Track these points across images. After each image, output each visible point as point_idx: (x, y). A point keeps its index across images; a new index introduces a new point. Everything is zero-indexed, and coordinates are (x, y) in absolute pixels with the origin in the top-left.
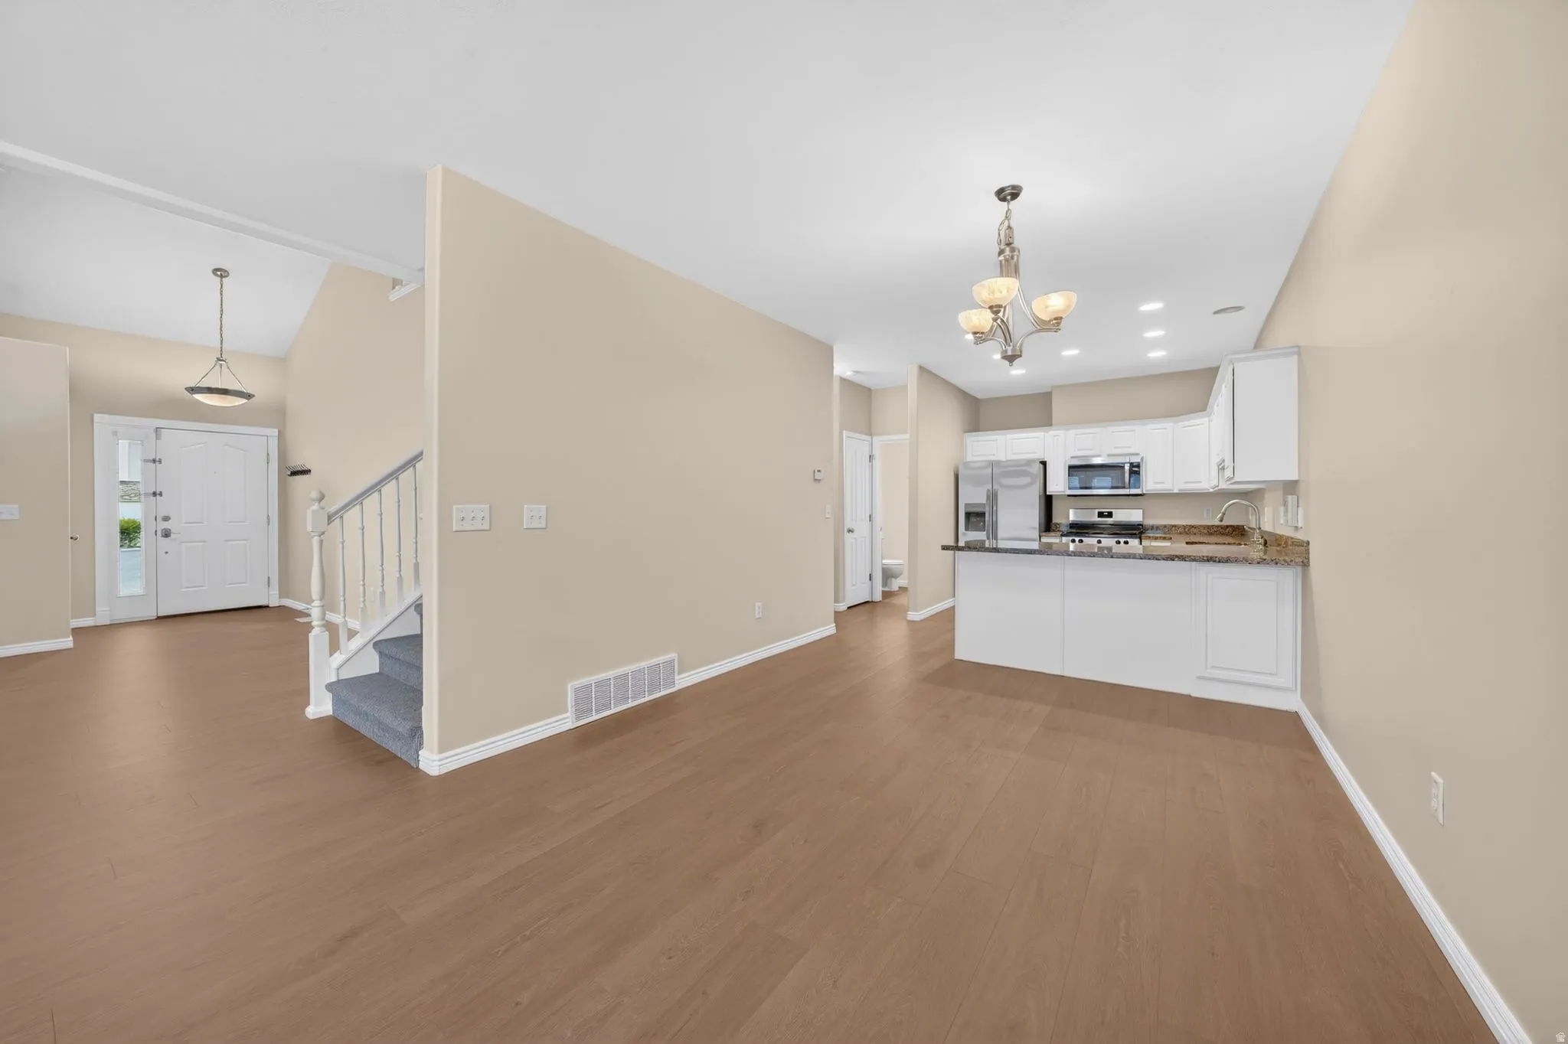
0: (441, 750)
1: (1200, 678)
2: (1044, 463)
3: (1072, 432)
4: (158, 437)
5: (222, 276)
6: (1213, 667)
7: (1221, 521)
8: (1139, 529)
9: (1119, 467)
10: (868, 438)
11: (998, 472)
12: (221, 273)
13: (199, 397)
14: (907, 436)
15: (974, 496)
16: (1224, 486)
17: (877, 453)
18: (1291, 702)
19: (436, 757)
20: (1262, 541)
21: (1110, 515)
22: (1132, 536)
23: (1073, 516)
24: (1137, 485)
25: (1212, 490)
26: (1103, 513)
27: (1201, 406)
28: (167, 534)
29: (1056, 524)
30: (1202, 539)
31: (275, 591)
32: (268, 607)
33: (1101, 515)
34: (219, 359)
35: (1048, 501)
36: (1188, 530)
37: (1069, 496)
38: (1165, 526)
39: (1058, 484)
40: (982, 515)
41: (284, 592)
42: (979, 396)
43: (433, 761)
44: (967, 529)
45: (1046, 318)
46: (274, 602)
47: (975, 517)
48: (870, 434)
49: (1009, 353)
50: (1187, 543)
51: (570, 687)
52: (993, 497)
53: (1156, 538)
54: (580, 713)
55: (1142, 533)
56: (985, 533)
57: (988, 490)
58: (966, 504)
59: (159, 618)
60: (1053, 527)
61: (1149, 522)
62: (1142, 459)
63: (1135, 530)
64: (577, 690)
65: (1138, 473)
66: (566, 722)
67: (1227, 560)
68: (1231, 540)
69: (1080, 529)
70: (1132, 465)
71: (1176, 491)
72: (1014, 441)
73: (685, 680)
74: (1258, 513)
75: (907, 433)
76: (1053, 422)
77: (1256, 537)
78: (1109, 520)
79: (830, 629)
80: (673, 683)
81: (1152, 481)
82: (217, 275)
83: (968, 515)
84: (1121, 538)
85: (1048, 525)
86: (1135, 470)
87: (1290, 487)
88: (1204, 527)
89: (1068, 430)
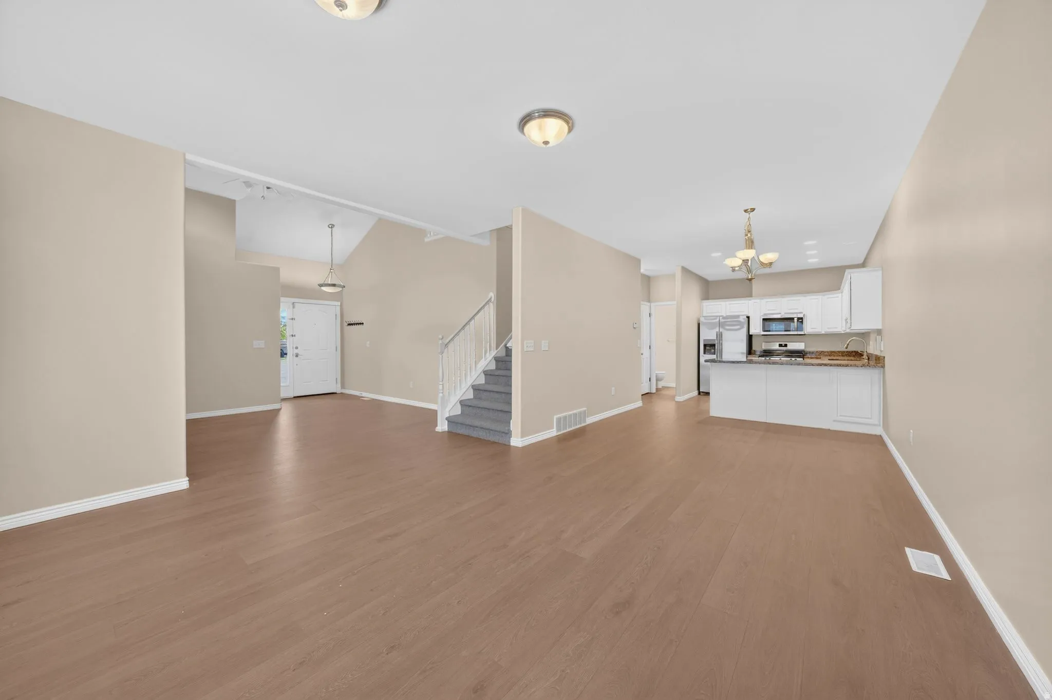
0: (522, 437)
1: (834, 421)
2: (748, 317)
3: (764, 301)
4: (294, 307)
5: (332, 228)
6: (841, 416)
7: (847, 348)
8: (802, 353)
9: (792, 319)
10: (649, 304)
11: (724, 323)
12: (332, 226)
13: (324, 289)
14: (675, 303)
15: (708, 335)
16: (848, 331)
17: (653, 312)
18: (879, 431)
19: (520, 440)
20: (867, 358)
21: (786, 345)
22: (800, 357)
23: (765, 346)
24: (802, 330)
25: (843, 332)
26: (782, 344)
27: (837, 287)
28: (297, 356)
29: (755, 351)
30: (837, 358)
31: (339, 385)
32: (336, 393)
33: (780, 345)
34: (331, 269)
35: (750, 338)
36: (831, 354)
37: (763, 335)
38: (817, 352)
39: (756, 328)
40: (714, 345)
41: (343, 386)
42: (710, 278)
43: (517, 441)
44: (705, 353)
45: (766, 262)
46: (339, 391)
47: (710, 347)
48: (649, 301)
49: (750, 277)
50: (829, 360)
51: (555, 417)
52: (720, 336)
53: (812, 358)
54: (558, 430)
55: (803, 355)
56: (715, 355)
57: (717, 332)
58: (704, 340)
59: (294, 397)
60: (752, 352)
61: (808, 350)
62: (804, 315)
63: (800, 354)
64: (556, 419)
65: (802, 322)
66: (553, 433)
67: (847, 366)
68: (853, 358)
69: (767, 353)
70: (799, 319)
71: (823, 333)
72: (731, 305)
73: (590, 420)
74: (868, 344)
75: (675, 301)
76: (753, 295)
77: (865, 356)
78: (784, 348)
79: (639, 404)
80: (585, 421)
81: (808, 328)
82: (329, 227)
83: (705, 346)
84: (793, 358)
85: (750, 351)
86: (801, 320)
87: (879, 332)
88: (839, 352)
89: (762, 299)
